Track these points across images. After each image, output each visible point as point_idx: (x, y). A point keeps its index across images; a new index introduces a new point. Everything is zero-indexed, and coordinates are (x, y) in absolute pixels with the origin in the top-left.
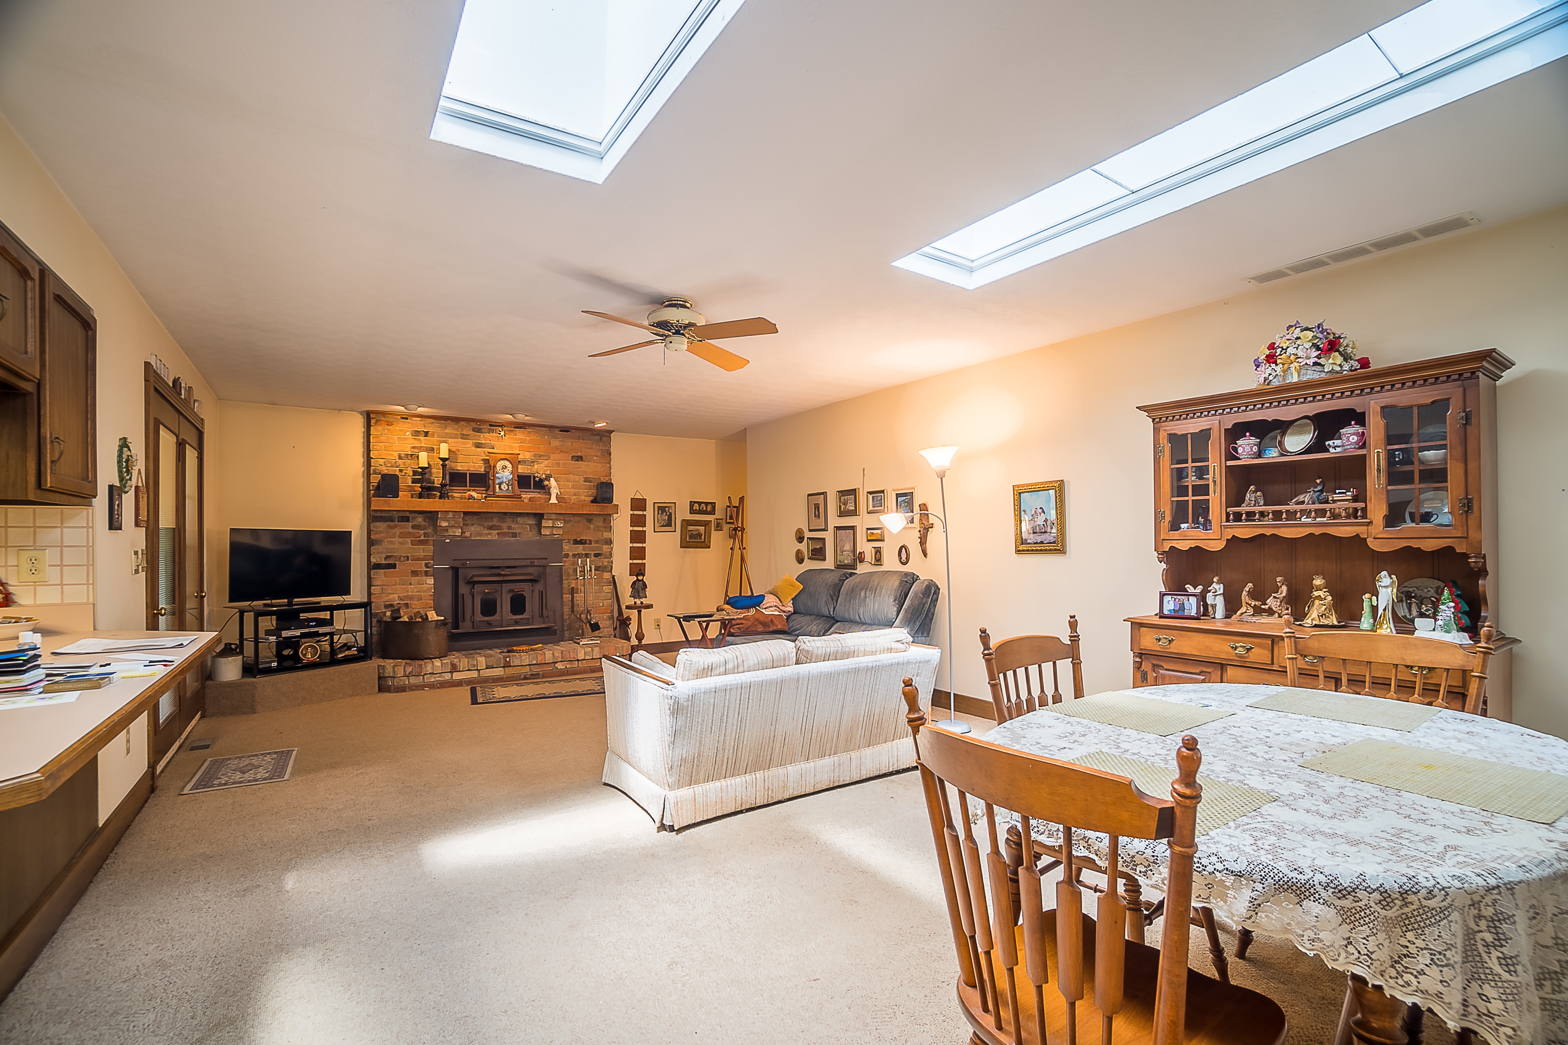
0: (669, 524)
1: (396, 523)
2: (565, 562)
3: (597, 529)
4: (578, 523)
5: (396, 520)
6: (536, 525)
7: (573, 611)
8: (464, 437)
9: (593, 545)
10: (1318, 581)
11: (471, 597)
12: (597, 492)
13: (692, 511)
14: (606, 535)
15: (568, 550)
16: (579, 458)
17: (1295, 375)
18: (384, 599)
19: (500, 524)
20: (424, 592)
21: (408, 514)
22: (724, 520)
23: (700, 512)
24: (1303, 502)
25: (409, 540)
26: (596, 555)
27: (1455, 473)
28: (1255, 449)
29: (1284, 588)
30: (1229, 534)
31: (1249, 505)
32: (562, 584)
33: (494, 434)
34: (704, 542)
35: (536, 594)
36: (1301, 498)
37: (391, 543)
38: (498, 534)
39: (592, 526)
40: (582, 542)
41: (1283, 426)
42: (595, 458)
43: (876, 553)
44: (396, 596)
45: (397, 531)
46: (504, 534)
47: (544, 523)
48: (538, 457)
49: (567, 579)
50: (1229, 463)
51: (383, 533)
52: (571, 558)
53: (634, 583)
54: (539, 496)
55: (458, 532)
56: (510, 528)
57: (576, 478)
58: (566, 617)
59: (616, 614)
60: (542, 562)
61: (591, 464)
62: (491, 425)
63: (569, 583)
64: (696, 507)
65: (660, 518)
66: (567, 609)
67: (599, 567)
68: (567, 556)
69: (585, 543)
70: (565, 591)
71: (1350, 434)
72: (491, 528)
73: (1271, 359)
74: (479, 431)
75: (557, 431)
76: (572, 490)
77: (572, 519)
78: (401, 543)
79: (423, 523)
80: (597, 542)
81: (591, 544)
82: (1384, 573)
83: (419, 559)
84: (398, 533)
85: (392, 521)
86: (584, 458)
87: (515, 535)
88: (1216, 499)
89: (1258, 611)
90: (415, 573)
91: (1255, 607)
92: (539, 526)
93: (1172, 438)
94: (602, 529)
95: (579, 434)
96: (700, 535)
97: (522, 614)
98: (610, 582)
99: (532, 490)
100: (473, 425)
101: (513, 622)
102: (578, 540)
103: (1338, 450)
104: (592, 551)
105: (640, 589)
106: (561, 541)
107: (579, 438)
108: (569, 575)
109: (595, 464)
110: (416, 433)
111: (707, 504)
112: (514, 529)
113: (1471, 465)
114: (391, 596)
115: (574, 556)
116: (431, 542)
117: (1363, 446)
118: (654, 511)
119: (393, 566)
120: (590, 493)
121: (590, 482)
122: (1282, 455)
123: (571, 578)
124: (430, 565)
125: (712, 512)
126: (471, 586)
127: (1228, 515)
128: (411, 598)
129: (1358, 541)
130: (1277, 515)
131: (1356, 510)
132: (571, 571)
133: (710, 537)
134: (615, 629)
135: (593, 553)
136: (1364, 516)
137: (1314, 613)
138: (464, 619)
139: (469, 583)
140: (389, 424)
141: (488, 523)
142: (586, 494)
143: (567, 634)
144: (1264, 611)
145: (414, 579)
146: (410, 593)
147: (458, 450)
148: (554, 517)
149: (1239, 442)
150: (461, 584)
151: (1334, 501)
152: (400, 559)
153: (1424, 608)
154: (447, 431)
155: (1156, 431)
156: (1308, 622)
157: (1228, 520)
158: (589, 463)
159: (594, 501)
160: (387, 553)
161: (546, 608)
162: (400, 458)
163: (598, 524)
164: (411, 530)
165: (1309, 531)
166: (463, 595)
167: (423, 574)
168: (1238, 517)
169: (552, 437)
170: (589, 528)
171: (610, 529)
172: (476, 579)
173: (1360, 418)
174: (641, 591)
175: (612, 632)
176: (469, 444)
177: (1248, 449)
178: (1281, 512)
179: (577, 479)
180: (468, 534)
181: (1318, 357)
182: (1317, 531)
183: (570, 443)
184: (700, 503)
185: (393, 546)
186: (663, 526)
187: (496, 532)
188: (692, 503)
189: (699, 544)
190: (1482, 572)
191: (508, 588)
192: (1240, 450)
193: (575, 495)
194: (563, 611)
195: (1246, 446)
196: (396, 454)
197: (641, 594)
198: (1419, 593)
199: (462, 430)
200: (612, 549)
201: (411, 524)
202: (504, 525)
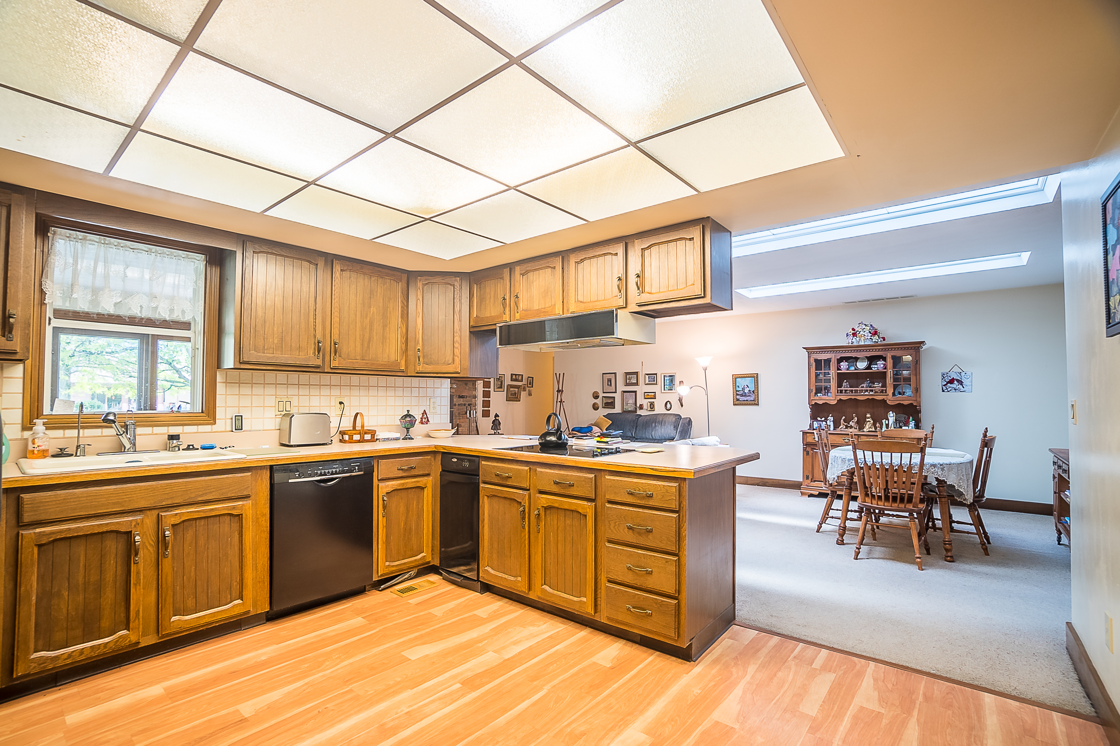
0: (501, 387)
2: (454, 408)
3: (470, 389)
10: (868, 415)
13: (512, 380)
14: (474, 393)
15: (456, 402)
17: (863, 341)
22: (527, 385)
23: (516, 380)
24: (863, 387)
26: (469, 405)
27: (913, 379)
28: (847, 367)
29: (856, 418)
30: (838, 398)
31: (844, 387)
34: (517, 398)
36: (863, 385)
41: (856, 359)
43: (650, 405)
50: (838, 371)
52: (457, 406)
53: (494, 421)
64: (514, 377)
65: (497, 384)
68: (455, 405)
69: (464, 398)
71: (881, 364)
73: (854, 335)
80: (470, 397)
81: (466, 398)
82: (891, 412)
88: (833, 384)
89: (847, 427)
91: (846, 426)
93: (816, 360)
94: (472, 389)
96: (515, 394)
102: (461, 395)
103: (876, 369)
104: (467, 402)
108: (456, 417)
111: (519, 376)
113: (918, 377)
115: (459, 405)
117: (885, 368)
118: (494, 379)
122: (856, 369)
125: (521, 381)
127: (838, 391)
129: (884, 401)
130: (856, 391)
131: (883, 390)
133: (520, 395)
136: (886, 392)
137: (867, 427)
144: (849, 427)
149: (842, 364)
151: (875, 387)
153: (901, 424)
155: (809, 357)
156: (865, 430)
157: (838, 393)
163: (470, 386)
165: (867, 397)
168: (841, 391)
170: (466, 389)
171: (475, 390)
173: (884, 359)
177: (845, 366)
178: (857, 390)
181: (871, 336)
182: (870, 397)
184: (516, 375)
186: (498, 388)
188: (512, 375)
189: (515, 399)
190: (920, 412)
192: (842, 367)
195: (844, 365)
197: (498, 427)
198: (899, 419)
200: (476, 401)
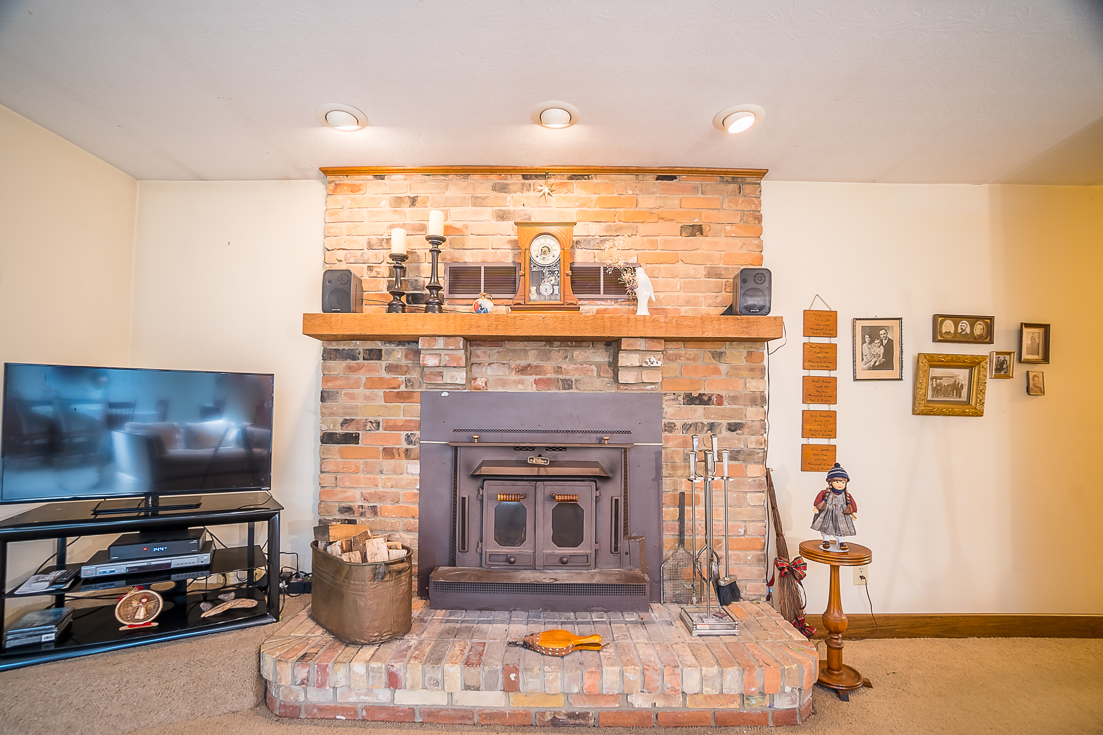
0: (887, 364)
1: (361, 361)
2: (667, 440)
3: (735, 372)
4: (694, 359)
5: (361, 357)
6: (610, 364)
7: (681, 542)
8: (477, 202)
9: (726, 405)
11: (478, 504)
12: (735, 298)
13: (938, 337)
14: (754, 385)
15: (674, 415)
16: (697, 230)
18: (341, 496)
19: (541, 363)
20: (404, 488)
21: (378, 345)
22: (1015, 357)
25: (380, 392)
26: (733, 428)
32: (659, 485)
33: (532, 193)
34: (968, 402)
35: (606, 506)
37: (352, 397)
38: (536, 382)
39: (723, 368)
40: (701, 400)
42: (728, 228)
44: (357, 493)
45: (362, 376)
46: (548, 382)
47: (624, 359)
48: (615, 233)
49: (670, 476)
51: (340, 379)
52: (678, 433)
53: (822, 497)
54: (616, 306)
55: (460, 377)
56: (558, 370)
57: (691, 270)
58: (667, 552)
59: (773, 553)
60: (619, 439)
61: (722, 240)
62: (525, 177)
63: (675, 483)
64: (948, 326)
65: (866, 351)
66: (669, 537)
67: (738, 452)
68: (670, 427)
69: (709, 402)
70: (666, 499)
72: (523, 370)
74: (503, 188)
75: (650, 179)
76: (681, 294)
77: (682, 352)
78: (367, 398)
79: (404, 362)
80: (734, 399)
81: (720, 403)
83: (394, 427)
84: (364, 380)
85: (354, 358)
86: (706, 229)
87: (568, 384)
90: (389, 453)
92: (614, 366)
94: (745, 373)
95: (695, 182)
96: (957, 388)
97: (576, 545)
98: (761, 485)
99: (602, 295)
100: (494, 178)
101: (556, 561)
102: (695, 394)
104: (723, 417)
105: (839, 513)
106: (660, 396)
107: (695, 189)
108: (674, 468)
109: (730, 240)
110: (398, 201)
111: (973, 320)
112: (567, 373)
114: (350, 493)
115: (686, 427)
116: (417, 397)
118: (854, 336)
119: (352, 439)
120: (719, 299)
121: (719, 276)
123: (679, 472)
124: (413, 439)
125: (988, 337)
126: (479, 483)
128: (381, 498)
132: (679, 460)
133: (982, 392)
134: (771, 584)
135: (725, 422)
138: (463, 548)
139: (475, 477)
140: (354, 189)
141: (518, 362)
142: (710, 301)
143: (668, 588)
145: (388, 464)
146: (381, 489)
147: (466, 227)
148: (641, 345)
150: (462, 478)
152: (365, 426)
154: (448, 194)
158: (715, 239)
159: (730, 311)
160: (345, 414)
161: (626, 533)
162: (370, 247)
163: (736, 363)
164: (384, 375)
166: (464, 499)
167: (403, 455)
169: (641, 191)
170: (717, 369)
171: (761, 372)
172: (485, 470)
174: (841, 518)
175: (764, 590)
176: (487, 213)
179: (692, 272)
180: (480, 382)
183: (677, 202)
184: (956, 319)
185: (353, 403)
186: (874, 368)
187: (531, 378)
188: (938, 320)
189: (957, 409)
191: (548, 492)
193: (687, 303)
194: (661, 539)
196: (363, 242)
197: (842, 526)
199: (474, 189)
200: (766, 414)
201: (384, 363)
202: (549, 365)
